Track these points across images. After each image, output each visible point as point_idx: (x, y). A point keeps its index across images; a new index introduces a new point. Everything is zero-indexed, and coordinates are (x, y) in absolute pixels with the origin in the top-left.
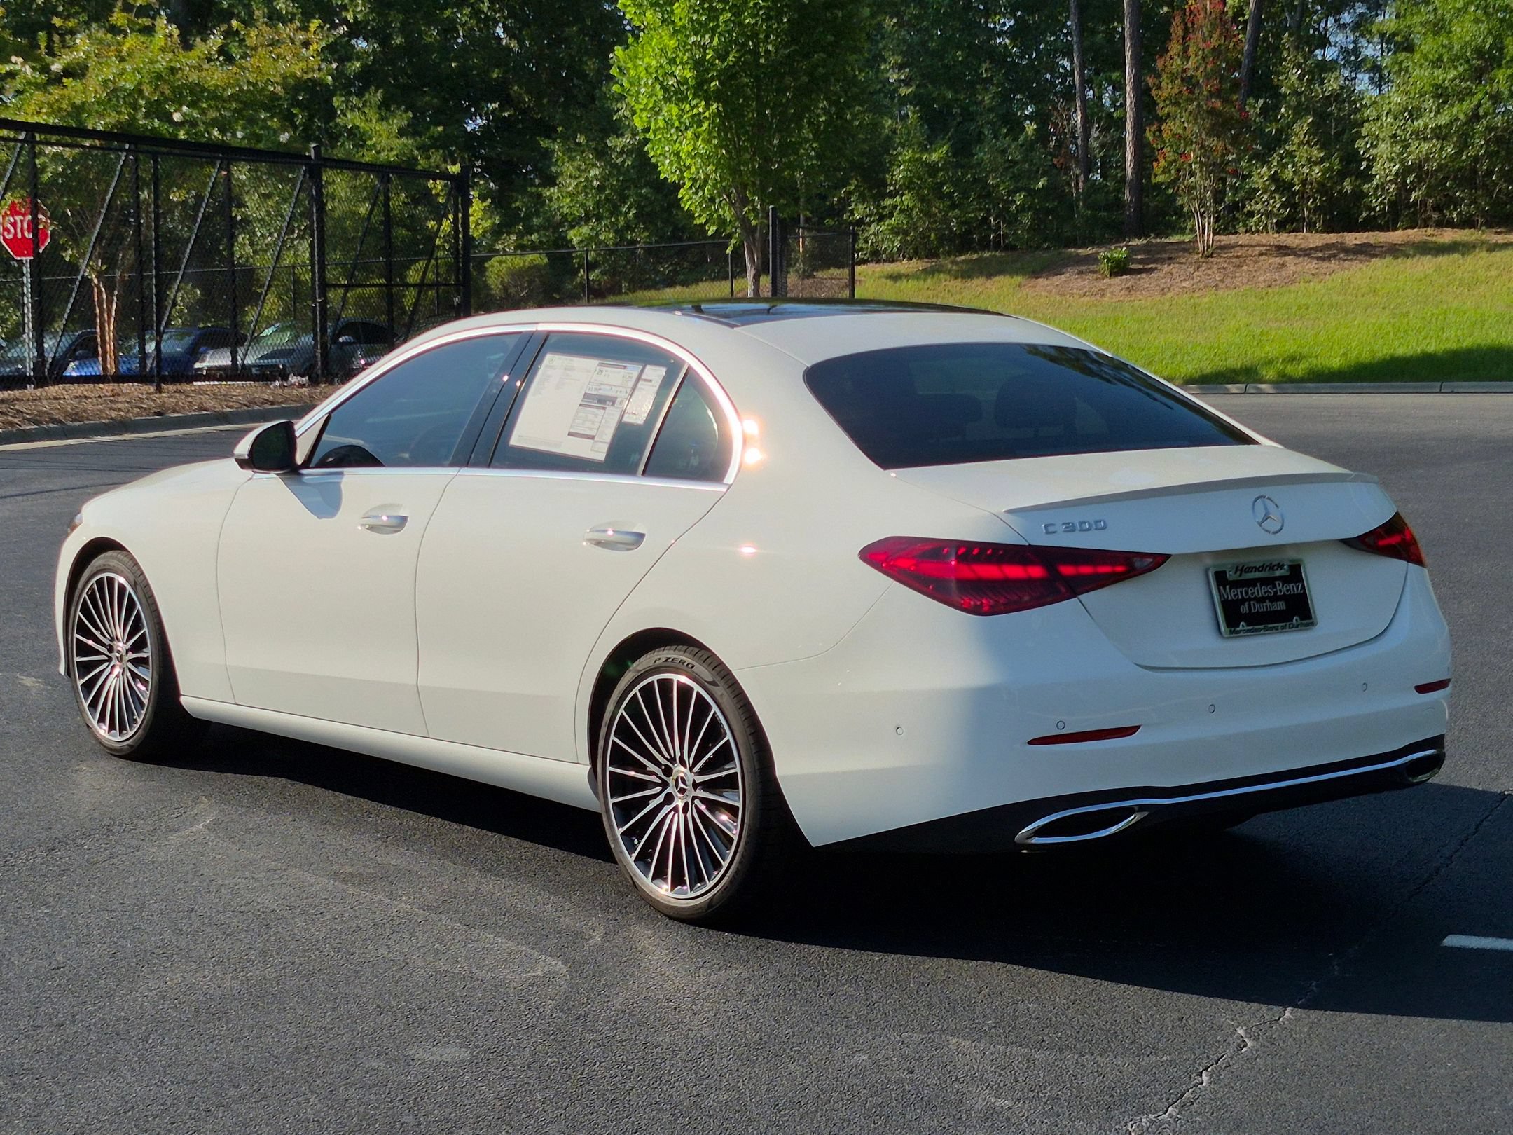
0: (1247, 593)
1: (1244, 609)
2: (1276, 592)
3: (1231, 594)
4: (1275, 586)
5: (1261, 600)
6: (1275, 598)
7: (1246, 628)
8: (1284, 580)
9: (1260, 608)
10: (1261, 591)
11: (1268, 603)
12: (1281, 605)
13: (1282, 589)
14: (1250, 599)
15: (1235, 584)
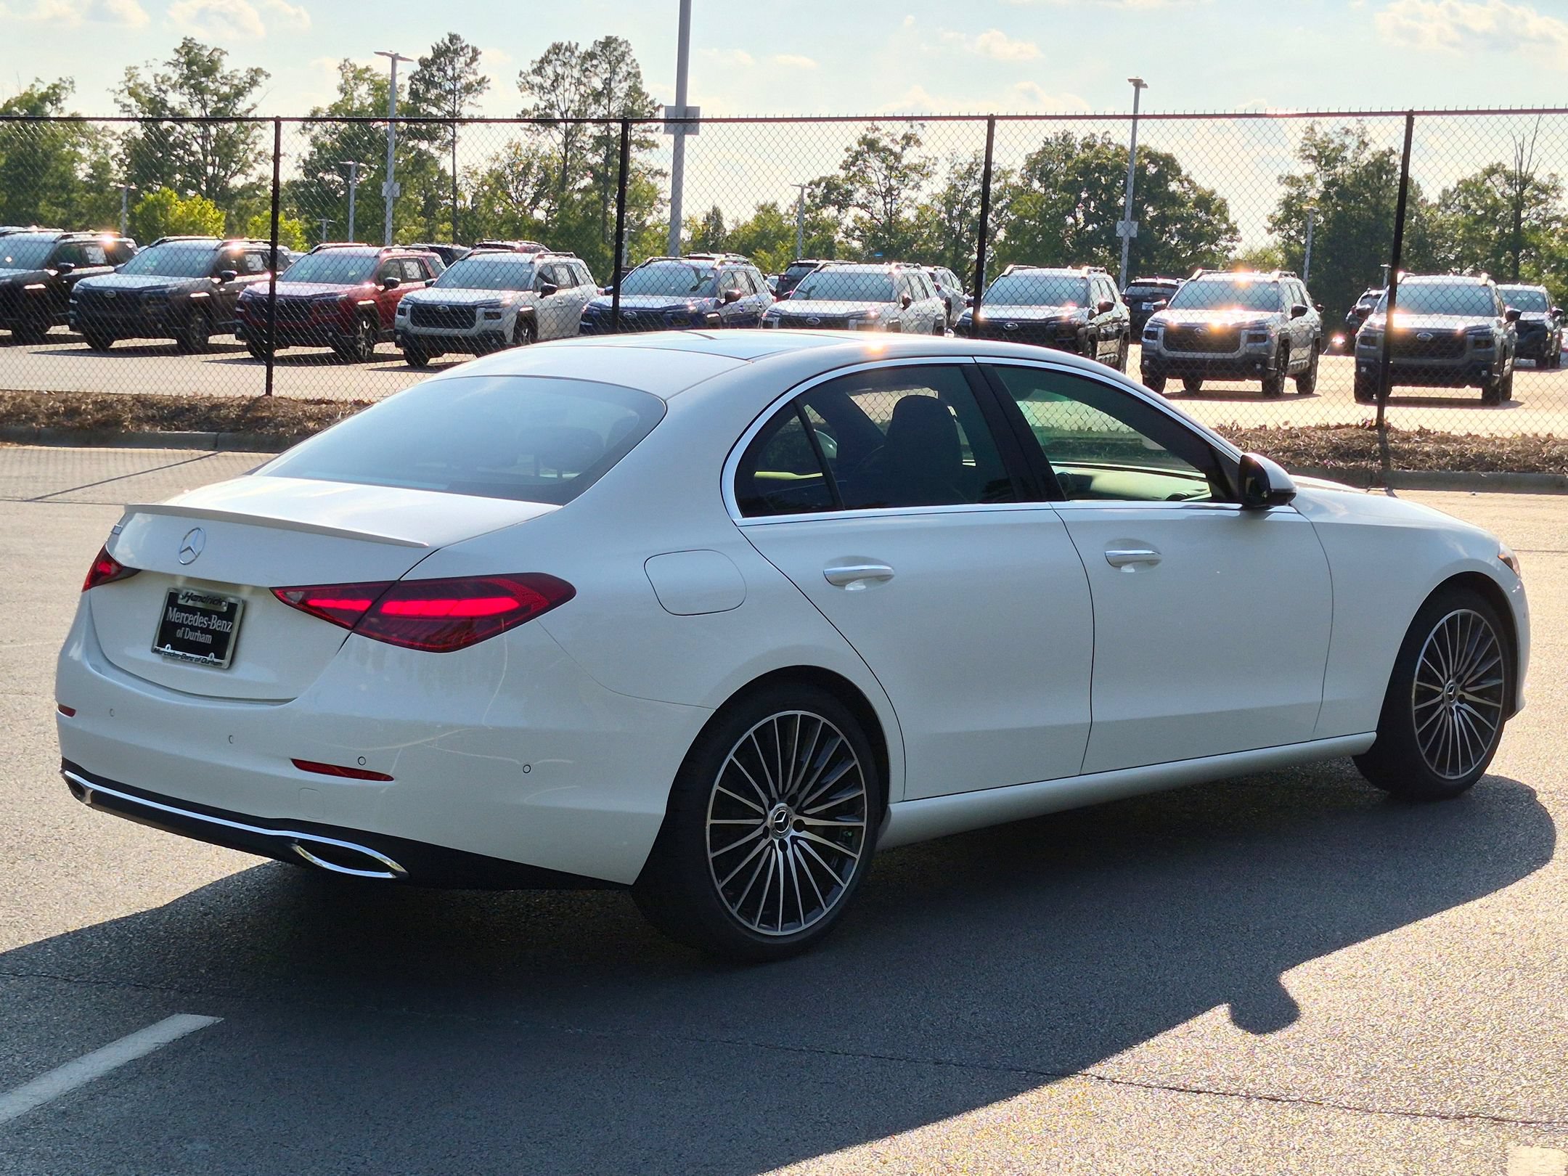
0: (187, 618)
1: (179, 633)
2: (209, 625)
3: (175, 616)
4: (210, 620)
5: (194, 629)
6: (205, 631)
7: (170, 651)
8: (221, 616)
9: (191, 636)
10: (198, 620)
11: (198, 634)
12: (208, 639)
13: (216, 624)
14: (187, 626)
15: (183, 609)
